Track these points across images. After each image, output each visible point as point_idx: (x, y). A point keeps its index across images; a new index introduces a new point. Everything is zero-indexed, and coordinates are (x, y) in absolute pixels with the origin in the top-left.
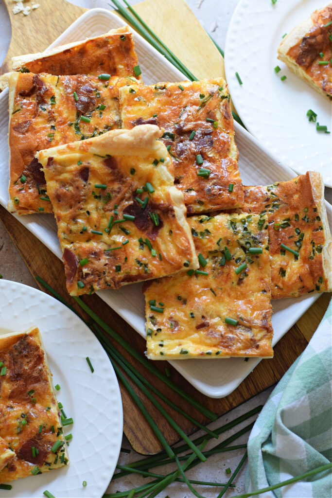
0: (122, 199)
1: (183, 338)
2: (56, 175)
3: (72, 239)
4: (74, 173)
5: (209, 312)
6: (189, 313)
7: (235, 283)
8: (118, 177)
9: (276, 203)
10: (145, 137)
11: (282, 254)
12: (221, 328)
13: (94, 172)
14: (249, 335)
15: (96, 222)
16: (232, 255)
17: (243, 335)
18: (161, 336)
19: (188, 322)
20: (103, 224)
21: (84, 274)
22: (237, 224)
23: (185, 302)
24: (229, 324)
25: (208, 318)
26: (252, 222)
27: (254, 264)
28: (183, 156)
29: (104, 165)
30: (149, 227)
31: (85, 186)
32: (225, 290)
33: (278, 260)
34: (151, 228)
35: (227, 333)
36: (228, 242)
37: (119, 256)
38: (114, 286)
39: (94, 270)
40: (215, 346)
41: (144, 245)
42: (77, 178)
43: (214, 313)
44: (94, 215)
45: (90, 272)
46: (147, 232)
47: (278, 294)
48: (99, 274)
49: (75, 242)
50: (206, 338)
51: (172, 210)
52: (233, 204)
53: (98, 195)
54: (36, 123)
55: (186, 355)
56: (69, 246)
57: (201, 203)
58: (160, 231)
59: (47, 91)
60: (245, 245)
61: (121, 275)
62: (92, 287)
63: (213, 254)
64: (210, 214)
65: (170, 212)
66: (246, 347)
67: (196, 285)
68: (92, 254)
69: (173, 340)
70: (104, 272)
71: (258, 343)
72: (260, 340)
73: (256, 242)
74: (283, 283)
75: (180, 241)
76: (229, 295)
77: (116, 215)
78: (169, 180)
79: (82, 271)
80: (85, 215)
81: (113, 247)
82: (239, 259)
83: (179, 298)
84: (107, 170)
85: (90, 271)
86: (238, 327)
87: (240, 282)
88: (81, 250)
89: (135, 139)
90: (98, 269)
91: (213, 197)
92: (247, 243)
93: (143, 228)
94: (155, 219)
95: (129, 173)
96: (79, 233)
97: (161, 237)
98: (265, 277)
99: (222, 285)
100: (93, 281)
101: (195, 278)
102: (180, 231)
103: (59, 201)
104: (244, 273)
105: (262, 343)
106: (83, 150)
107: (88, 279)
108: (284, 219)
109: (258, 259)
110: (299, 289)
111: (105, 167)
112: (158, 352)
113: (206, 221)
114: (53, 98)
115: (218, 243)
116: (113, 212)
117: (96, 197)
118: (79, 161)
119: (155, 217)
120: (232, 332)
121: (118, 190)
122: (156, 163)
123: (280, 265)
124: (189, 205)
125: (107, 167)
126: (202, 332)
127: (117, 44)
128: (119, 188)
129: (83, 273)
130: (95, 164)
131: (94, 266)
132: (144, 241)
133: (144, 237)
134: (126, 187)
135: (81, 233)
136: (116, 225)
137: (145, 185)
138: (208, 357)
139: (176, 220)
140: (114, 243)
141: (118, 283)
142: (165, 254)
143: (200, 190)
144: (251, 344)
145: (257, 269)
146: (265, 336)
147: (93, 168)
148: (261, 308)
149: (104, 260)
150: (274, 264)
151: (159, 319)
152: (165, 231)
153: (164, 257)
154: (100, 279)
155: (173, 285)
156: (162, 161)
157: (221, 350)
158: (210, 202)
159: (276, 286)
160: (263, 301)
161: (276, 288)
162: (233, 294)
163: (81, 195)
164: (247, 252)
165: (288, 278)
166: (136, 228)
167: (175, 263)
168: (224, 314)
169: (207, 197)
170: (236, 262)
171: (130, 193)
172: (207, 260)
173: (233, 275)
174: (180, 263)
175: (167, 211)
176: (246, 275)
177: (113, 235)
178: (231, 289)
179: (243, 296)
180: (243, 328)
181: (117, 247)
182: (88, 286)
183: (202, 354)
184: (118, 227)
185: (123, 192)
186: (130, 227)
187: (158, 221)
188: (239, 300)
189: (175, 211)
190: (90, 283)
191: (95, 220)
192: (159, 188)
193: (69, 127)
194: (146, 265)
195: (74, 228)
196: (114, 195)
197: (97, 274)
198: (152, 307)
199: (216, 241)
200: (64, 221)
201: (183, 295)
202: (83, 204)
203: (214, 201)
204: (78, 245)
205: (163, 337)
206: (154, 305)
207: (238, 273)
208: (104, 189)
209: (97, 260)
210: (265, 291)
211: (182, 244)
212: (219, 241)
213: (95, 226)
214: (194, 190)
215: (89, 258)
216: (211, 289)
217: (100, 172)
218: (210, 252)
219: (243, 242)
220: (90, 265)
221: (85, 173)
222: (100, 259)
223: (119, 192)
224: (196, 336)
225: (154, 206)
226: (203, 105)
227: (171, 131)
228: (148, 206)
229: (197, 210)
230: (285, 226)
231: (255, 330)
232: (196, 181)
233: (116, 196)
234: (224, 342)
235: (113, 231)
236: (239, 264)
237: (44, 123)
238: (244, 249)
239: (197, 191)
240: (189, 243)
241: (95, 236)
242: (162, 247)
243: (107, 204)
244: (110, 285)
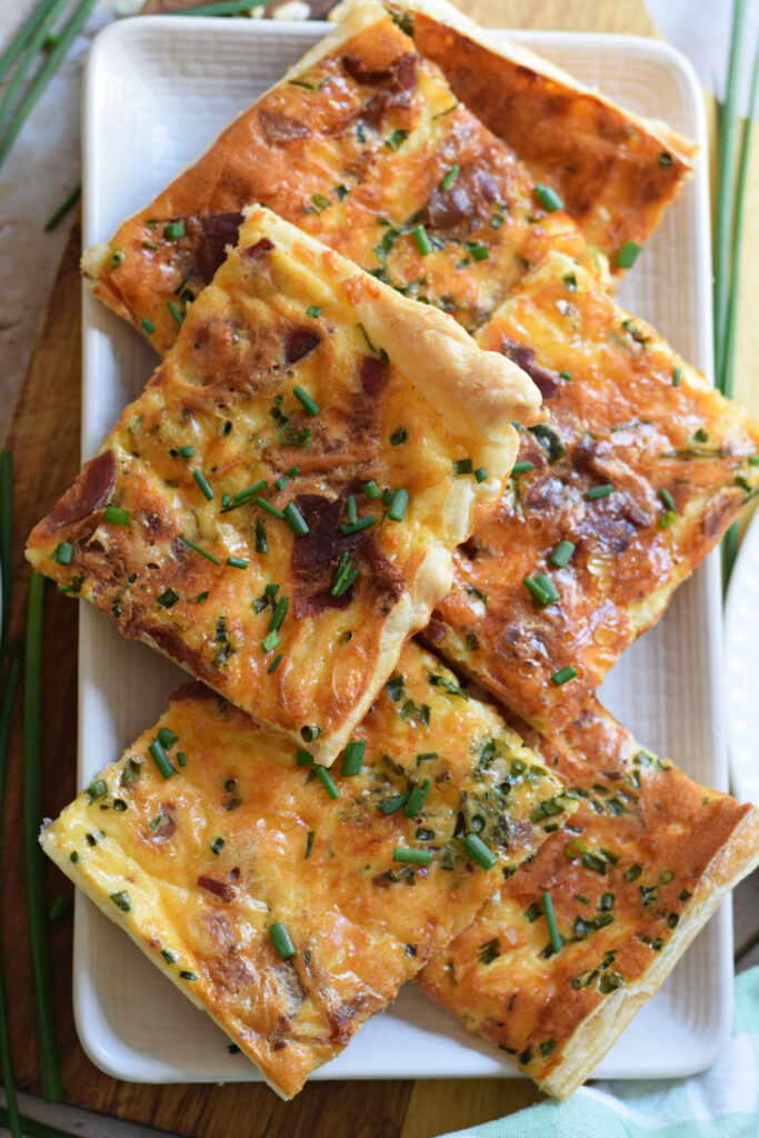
0: (321, 470)
1: (151, 873)
2: (241, 287)
3: (141, 447)
4: (283, 320)
5: (258, 875)
6: (218, 833)
7: (372, 873)
8: (360, 421)
9: (625, 800)
10: (495, 392)
11: (526, 914)
12: (248, 933)
13: (323, 362)
14: (287, 1004)
15: (223, 462)
16: (424, 810)
17: (275, 992)
18: (113, 822)
19: (196, 851)
20: (233, 480)
21: (92, 539)
22: (499, 762)
23: (232, 804)
24: (272, 942)
25: (243, 886)
26: (535, 787)
27: (447, 875)
28: (536, 514)
29: (358, 366)
30: (315, 580)
31: (276, 368)
32: (339, 865)
33: (507, 919)
34: (317, 587)
35: (249, 955)
36: (442, 777)
37: (194, 575)
38: (124, 624)
39: (119, 551)
40: (197, 955)
41: (270, 607)
42: (277, 337)
43: (265, 887)
44: (234, 446)
45: (107, 548)
46: (302, 585)
47: (438, 985)
48: (120, 569)
49: (144, 459)
50: (196, 922)
51: (395, 597)
52: (534, 712)
53: (284, 412)
54: (317, 149)
55: (121, 912)
56: (121, 454)
57: (472, 643)
58: (329, 612)
59: (404, 107)
60: (469, 819)
61: (161, 617)
62: (81, 581)
63: (389, 770)
64: (469, 684)
65: (387, 595)
66: (255, 1024)
67: (292, 795)
68: (149, 518)
69: (128, 855)
70: (135, 576)
71: (287, 1041)
72: (297, 1038)
73: (499, 835)
74: (469, 974)
75: (347, 674)
76: (334, 884)
77: (277, 488)
78: (454, 528)
79: (94, 529)
80: (217, 427)
81: (203, 545)
82: (430, 834)
83: (230, 785)
84: (352, 382)
85: (110, 545)
86: (284, 965)
87: (385, 880)
88: (137, 486)
89: (468, 376)
90: (130, 559)
91: (509, 657)
92: (478, 818)
93: (302, 571)
94: (344, 576)
95: (389, 431)
96: (169, 449)
97: (319, 626)
98: (444, 926)
99: (341, 849)
100: (94, 571)
101: (304, 777)
102: (369, 654)
103: (197, 346)
104: (409, 870)
105: (297, 1050)
106: (348, 293)
107: (89, 556)
108: (607, 848)
109: (467, 875)
110: (487, 1019)
111: (354, 371)
112: (70, 846)
113: (443, 689)
114: (402, 135)
115: (420, 758)
116: (277, 476)
117: (276, 413)
118: (318, 308)
119: (349, 574)
120: (260, 963)
121: (332, 444)
122: (465, 468)
123: (501, 932)
124: (444, 624)
125: (358, 377)
126: (200, 900)
127: (642, 161)
128: (339, 443)
129: (91, 535)
130: (343, 347)
131: (128, 544)
132: (278, 598)
133: (287, 590)
134: (355, 453)
135: (173, 453)
136: (253, 508)
137: (396, 490)
138: (159, 962)
139: (381, 625)
140: (216, 540)
141: (138, 627)
142: (290, 667)
143: (498, 617)
144: (272, 1027)
145: (444, 892)
146: (317, 1040)
147: (331, 349)
148: (370, 977)
149: (160, 553)
150: (490, 918)
151: (146, 782)
152: (339, 621)
153: (282, 670)
154: (112, 581)
155: (246, 749)
156: (480, 477)
157: (201, 978)
158: (493, 660)
159: (451, 964)
160: (388, 967)
161: (446, 968)
162: (344, 889)
163: (252, 377)
164: (461, 836)
165: (490, 974)
166: (289, 557)
167: (290, 707)
168: (286, 912)
169: (497, 644)
170: (418, 833)
171: (349, 475)
172: (365, 770)
173: (385, 851)
174: (298, 717)
175: (384, 589)
176: (410, 881)
177: (229, 522)
178: (353, 875)
179: (361, 915)
180: (293, 978)
181: (210, 553)
182: (75, 573)
183: (153, 944)
184: (255, 516)
185: (336, 457)
186: (279, 540)
187: (346, 587)
188: (345, 913)
189: (400, 603)
190: (86, 568)
191: (226, 455)
192: (417, 525)
193: (374, 221)
194: (229, 650)
195: (169, 427)
196: (314, 444)
197: (118, 567)
198: (157, 745)
199: (421, 749)
200: (166, 394)
201: (244, 788)
202: (235, 399)
203: (502, 666)
204: (140, 470)
205: (112, 827)
206: (164, 745)
207: (398, 859)
208: (307, 413)
209: (146, 540)
210: (413, 950)
211: (343, 685)
212: (428, 757)
213: (214, 469)
214: (485, 602)
215: (134, 518)
216: (311, 835)
217: (336, 371)
218: (387, 760)
219: (472, 807)
220: (123, 535)
221: (304, 342)
222: (152, 543)
223: (329, 450)
224: (182, 894)
225: (368, 548)
226: (686, 455)
227: (566, 439)
228: (358, 537)
229: (451, 649)
230: (594, 865)
231: (309, 1004)
232: (509, 592)
233: (315, 452)
234: (224, 967)
235: (237, 513)
236: (418, 842)
237: (333, 162)
238: (461, 824)
239: (490, 612)
240: (359, 696)
241: (193, 490)
242: (300, 649)
243: (282, 447)
244: (118, 614)
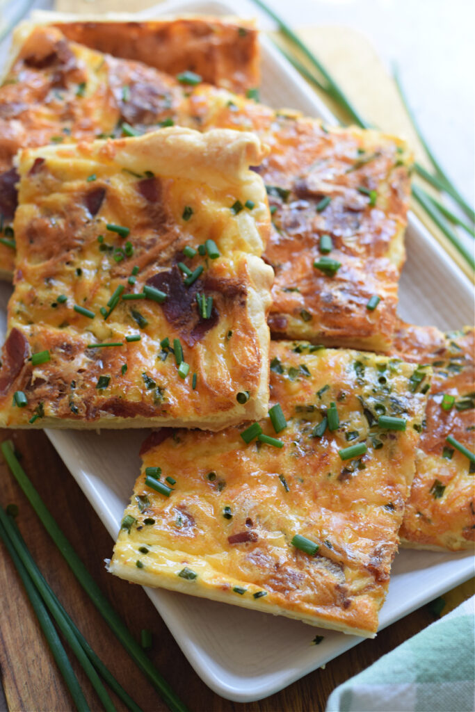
0: (151, 261)
1: (196, 554)
2: (39, 194)
3: (31, 316)
4: (75, 194)
5: (264, 517)
6: (222, 506)
7: (334, 475)
8: (157, 219)
9: (459, 362)
10: (229, 146)
11: (444, 456)
12: (283, 554)
13: (115, 202)
14: (335, 578)
15: (88, 292)
16: (342, 422)
17: (321, 574)
18: (148, 537)
19: (216, 524)
20: (100, 298)
21: (34, 378)
22: (367, 370)
23: (221, 486)
24: (301, 549)
25: (258, 527)
26: (399, 371)
27: (381, 452)
28: (293, 232)
29: (136, 190)
30: (188, 322)
31: (88, 222)
32: (311, 483)
33: (437, 467)
34: (191, 325)
35: (289, 565)
36: (340, 398)
37: (112, 360)
38: (84, 415)
39: (55, 375)
40: (257, 583)
41: (170, 353)
42: (78, 206)
43: (273, 522)
44: (89, 276)
45: (46, 379)
46: (182, 329)
47: (419, 529)
48: (63, 385)
49: (37, 322)
50: (242, 564)
51: (243, 293)
52: (369, 333)
53: (108, 244)
54: (38, 115)
55: (193, 580)
56: (22, 327)
57: (307, 317)
58: (208, 334)
59: (74, 70)
60: (373, 411)
61: (107, 395)
62: (41, 407)
63: (305, 413)
64: (320, 342)
65: (238, 297)
66: (323, 602)
67: (252, 461)
68: (62, 347)
69: (174, 550)
70: (74, 382)
71: (350, 598)
72: (355, 594)
73: (397, 408)
74: (434, 509)
75: (243, 352)
76: (315, 497)
77: (131, 285)
78: (253, 243)
79: (31, 375)
80: (73, 277)
81: (106, 342)
82: (355, 433)
83: (211, 476)
84: (140, 202)
85: (46, 376)
86: (316, 559)
87: (345, 474)
88: (43, 337)
89: (208, 147)
90: (65, 375)
91: (335, 312)
92: (378, 407)
93: (177, 321)
94: (205, 304)
95: (179, 216)
96: (50, 305)
97: (208, 346)
98: (401, 482)
99: (306, 474)
100: (46, 397)
101: (254, 449)
102: (249, 334)
103: (31, 242)
104: (358, 458)
105: (364, 602)
106: (105, 156)
107: (38, 391)
108: (465, 393)
109: (394, 442)
110: (464, 529)
111: (136, 194)
112: (132, 560)
113: (306, 351)
114: (83, 85)
115: (319, 394)
116: (126, 280)
117: (104, 248)
118: (93, 174)
119: (207, 302)
120: (300, 565)
121: (149, 243)
122: (237, 208)
123: (437, 475)
124: (282, 315)
125: (141, 196)
126: (237, 552)
128: (153, 240)
129: (31, 379)
130: (121, 186)
131: (57, 368)
132: (172, 345)
133: (174, 337)
134: (167, 239)
135: (54, 305)
136: (123, 302)
137: (206, 243)
138: (235, 600)
139: (245, 313)
140: (112, 335)
141: (94, 412)
142: (205, 376)
143: (311, 293)
144: (335, 596)
145: (387, 462)
146: (368, 587)
147: (114, 191)
148: (375, 534)
149: (81, 361)
150: (424, 472)
151: (156, 504)
152: (220, 331)
153: (201, 379)
154: (61, 396)
155: (207, 454)
156: (250, 206)
157: (268, 591)
158: (325, 319)
159: (419, 513)
160: (383, 523)
161: (418, 516)
162: (323, 497)
163: (76, 236)
164: (374, 423)
165: (447, 500)
166: (163, 318)
167: (221, 392)
168: (297, 528)
169: (321, 307)
170: (347, 436)
171: (171, 253)
172: (289, 424)
173: (334, 459)
174: (229, 395)
175: (233, 295)
176: (362, 467)
177: (113, 321)
178: (324, 485)
179: (344, 505)
180: (328, 562)
181: (112, 343)
182: (34, 406)
183: (225, 589)
184: (127, 307)
185: (157, 248)
186: (150, 312)
187: (210, 310)
188: (335, 510)
189: (249, 295)
190: (39, 398)
191: (87, 287)
192: (230, 253)
194: (161, 390)
195: (42, 294)
196: (138, 250)
197: (60, 385)
198: (150, 478)
199: (315, 389)
200: (28, 281)
201: (220, 473)
202: (74, 255)
203: (333, 319)
204: (39, 328)
205: (153, 538)
206: (156, 477)
207: (344, 458)
208: (123, 235)
209: (68, 360)
210: (391, 506)
211: (245, 358)
212: (324, 390)
213: (85, 300)
214: (298, 291)
215: (52, 353)
216: (281, 477)
217: (125, 202)
218: (300, 409)
219: (371, 401)
220: (52, 366)
221: (96, 198)
222: (73, 359)
223: (149, 247)
224: (223, 556)
225: (211, 284)
226: (359, 166)
228: (199, 283)
229: (295, 330)
230: (464, 406)
231: (349, 571)
232: (309, 278)
233: (141, 253)
234: (277, 573)
235: (115, 314)
236: (350, 442)
237: (51, 118)
238: (368, 413)
239: (305, 294)
240: (259, 358)
241: (80, 318)
242: (204, 363)
243: (120, 263)
244: (76, 411)
